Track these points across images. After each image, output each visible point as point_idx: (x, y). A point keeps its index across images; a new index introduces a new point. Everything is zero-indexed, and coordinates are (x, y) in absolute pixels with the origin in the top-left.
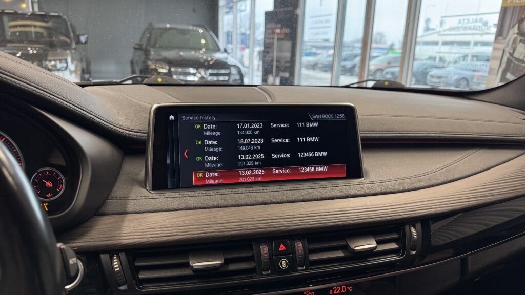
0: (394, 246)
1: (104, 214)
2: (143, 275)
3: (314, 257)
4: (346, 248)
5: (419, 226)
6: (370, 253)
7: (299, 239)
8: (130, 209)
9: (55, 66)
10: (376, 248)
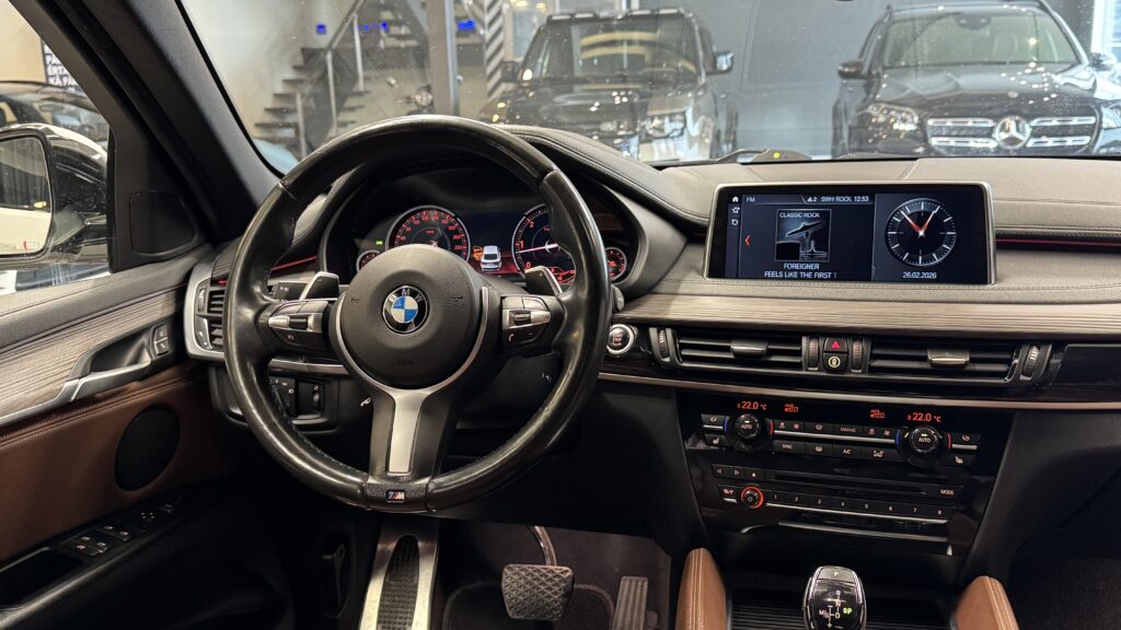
1: (656, 293)
2: (685, 353)
4: (921, 360)
6: (958, 371)
8: (681, 291)
9: (660, 129)
10: (966, 363)
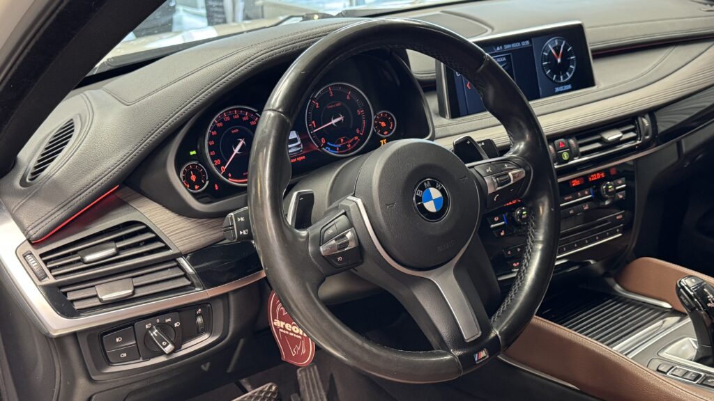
0: (632, 135)
3: (582, 149)
4: (601, 140)
5: (647, 116)
6: (618, 142)
7: (571, 138)
10: (621, 137)
